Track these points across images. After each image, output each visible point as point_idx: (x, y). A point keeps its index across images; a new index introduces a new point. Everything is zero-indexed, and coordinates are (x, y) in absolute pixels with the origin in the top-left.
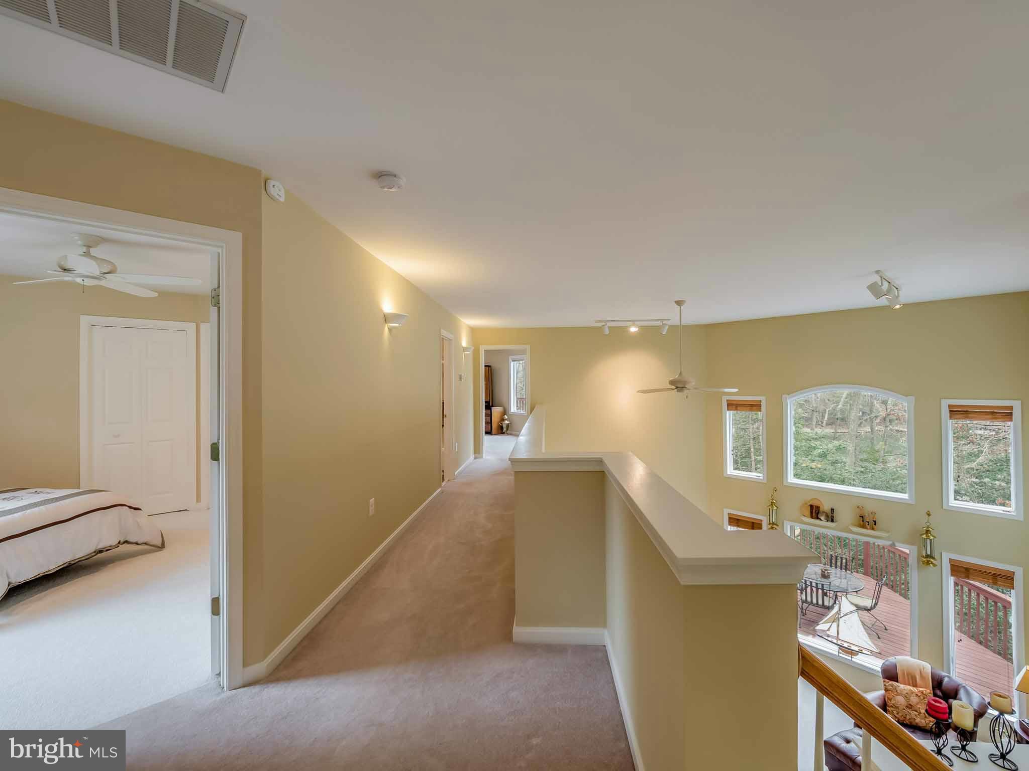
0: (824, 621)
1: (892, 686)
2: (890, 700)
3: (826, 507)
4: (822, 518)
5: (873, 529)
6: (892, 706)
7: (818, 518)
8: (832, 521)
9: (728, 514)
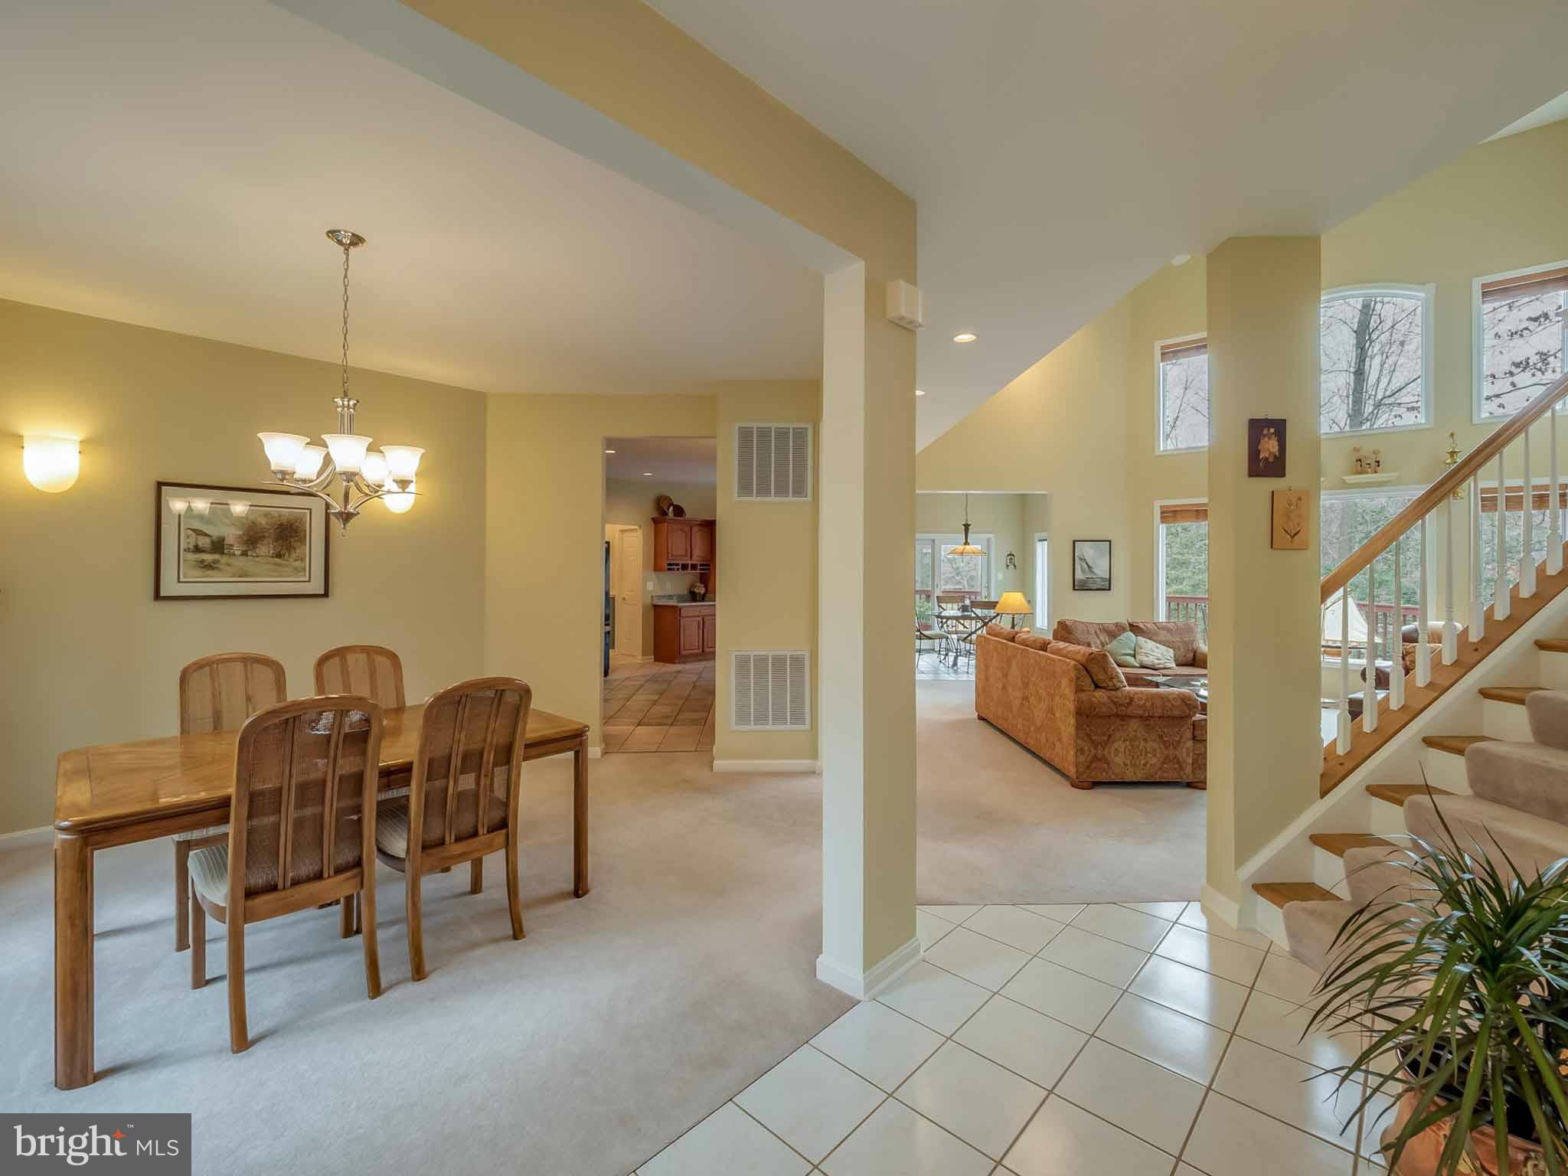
1: (1413, 647)
2: (1414, 662)
5: (1376, 472)
9: (1161, 506)
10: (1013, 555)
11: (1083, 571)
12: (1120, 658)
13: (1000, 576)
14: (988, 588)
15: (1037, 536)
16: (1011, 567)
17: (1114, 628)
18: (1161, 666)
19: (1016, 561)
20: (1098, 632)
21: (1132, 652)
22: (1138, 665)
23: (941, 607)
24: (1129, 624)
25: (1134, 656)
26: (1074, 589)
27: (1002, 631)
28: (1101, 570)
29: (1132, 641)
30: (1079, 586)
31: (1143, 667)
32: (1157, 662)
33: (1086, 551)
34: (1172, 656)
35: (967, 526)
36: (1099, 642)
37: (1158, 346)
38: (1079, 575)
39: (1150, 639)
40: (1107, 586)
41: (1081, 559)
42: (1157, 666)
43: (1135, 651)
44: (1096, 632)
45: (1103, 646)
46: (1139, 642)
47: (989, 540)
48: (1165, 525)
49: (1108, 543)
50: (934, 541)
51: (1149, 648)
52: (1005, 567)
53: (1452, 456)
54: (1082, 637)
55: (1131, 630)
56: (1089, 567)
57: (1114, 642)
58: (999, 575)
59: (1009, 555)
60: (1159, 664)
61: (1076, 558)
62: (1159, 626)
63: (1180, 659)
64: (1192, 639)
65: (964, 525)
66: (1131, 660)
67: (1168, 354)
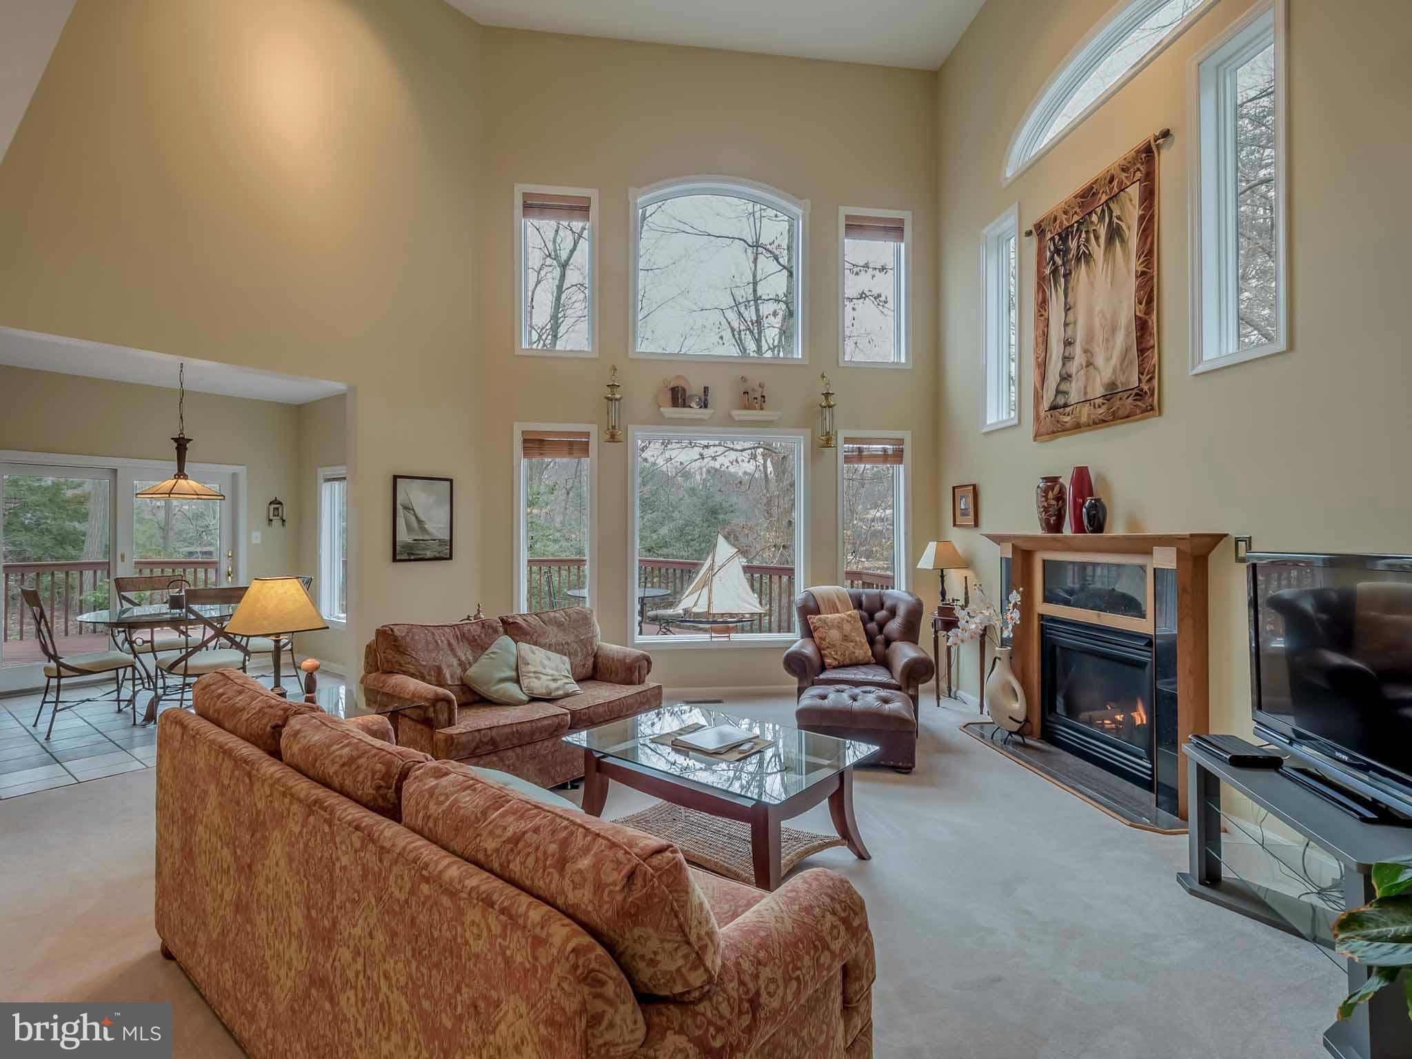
0: (687, 594)
1: (820, 620)
2: (824, 639)
3: (694, 387)
4: (693, 405)
5: (762, 409)
6: (828, 647)
7: (684, 405)
8: (706, 406)
9: (523, 432)
10: (280, 503)
11: (409, 528)
12: (495, 688)
13: (257, 537)
14: (234, 558)
15: (323, 472)
16: (277, 522)
17: (479, 630)
18: (561, 692)
19: (286, 511)
20: (453, 642)
21: (514, 674)
22: (525, 698)
23: (124, 598)
24: (502, 620)
25: (517, 681)
26: (395, 560)
27: (240, 700)
28: (436, 525)
29: (513, 654)
30: (402, 554)
31: (534, 699)
32: (553, 685)
33: (414, 494)
34: (569, 669)
35: (181, 445)
36: (455, 663)
37: (520, 189)
38: (403, 537)
39: (535, 644)
40: (445, 553)
41: (406, 508)
42: (554, 694)
43: (517, 669)
44: (450, 644)
45: (465, 670)
46: (522, 653)
47: (234, 476)
48: (526, 460)
49: (448, 483)
50: (115, 471)
51: (538, 660)
52: (265, 522)
53: (827, 398)
54: (426, 658)
55: (506, 632)
56: (419, 521)
57: (484, 659)
58: (254, 536)
59: (270, 503)
60: (558, 689)
61: (399, 507)
62: (546, 619)
63: (579, 670)
64: (590, 635)
65: (176, 440)
66: (512, 688)
67: (533, 206)
